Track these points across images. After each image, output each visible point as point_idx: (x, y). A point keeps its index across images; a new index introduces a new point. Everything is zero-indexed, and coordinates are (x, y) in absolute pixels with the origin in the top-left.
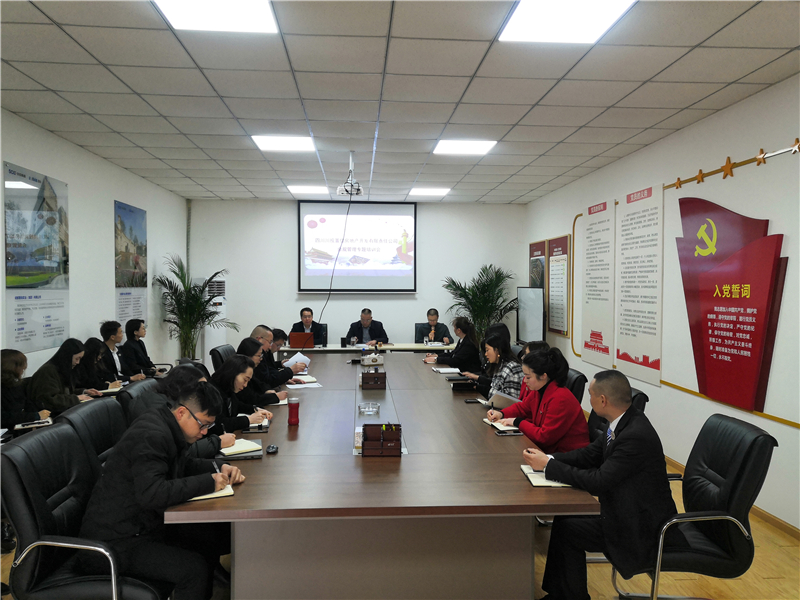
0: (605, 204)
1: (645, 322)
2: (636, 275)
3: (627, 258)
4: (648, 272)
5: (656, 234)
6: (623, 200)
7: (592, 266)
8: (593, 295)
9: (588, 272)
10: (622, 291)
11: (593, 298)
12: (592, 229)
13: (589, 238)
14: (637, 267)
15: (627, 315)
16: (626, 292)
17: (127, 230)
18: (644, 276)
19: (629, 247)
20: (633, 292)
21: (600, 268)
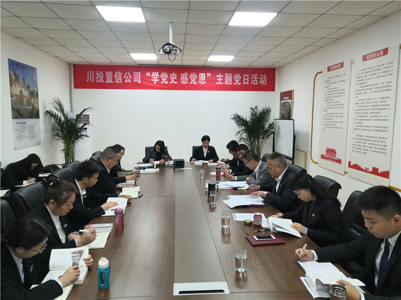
0: (342, 65)
2: (369, 111)
3: (360, 100)
4: (381, 109)
5: (390, 82)
6: (358, 59)
7: (329, 106)
8: (329, 125)
9: (326, 110)
10: (355, 123)
11: (329, 127)
12: (330, 81)
13: (327, 87)
14: (370, 106)
15: (359, 139)
16: (358, 123)
17: (21, 80)
18: (376, 113)
19: (363, 92)
20: (365, 123)
21: (336, 107)
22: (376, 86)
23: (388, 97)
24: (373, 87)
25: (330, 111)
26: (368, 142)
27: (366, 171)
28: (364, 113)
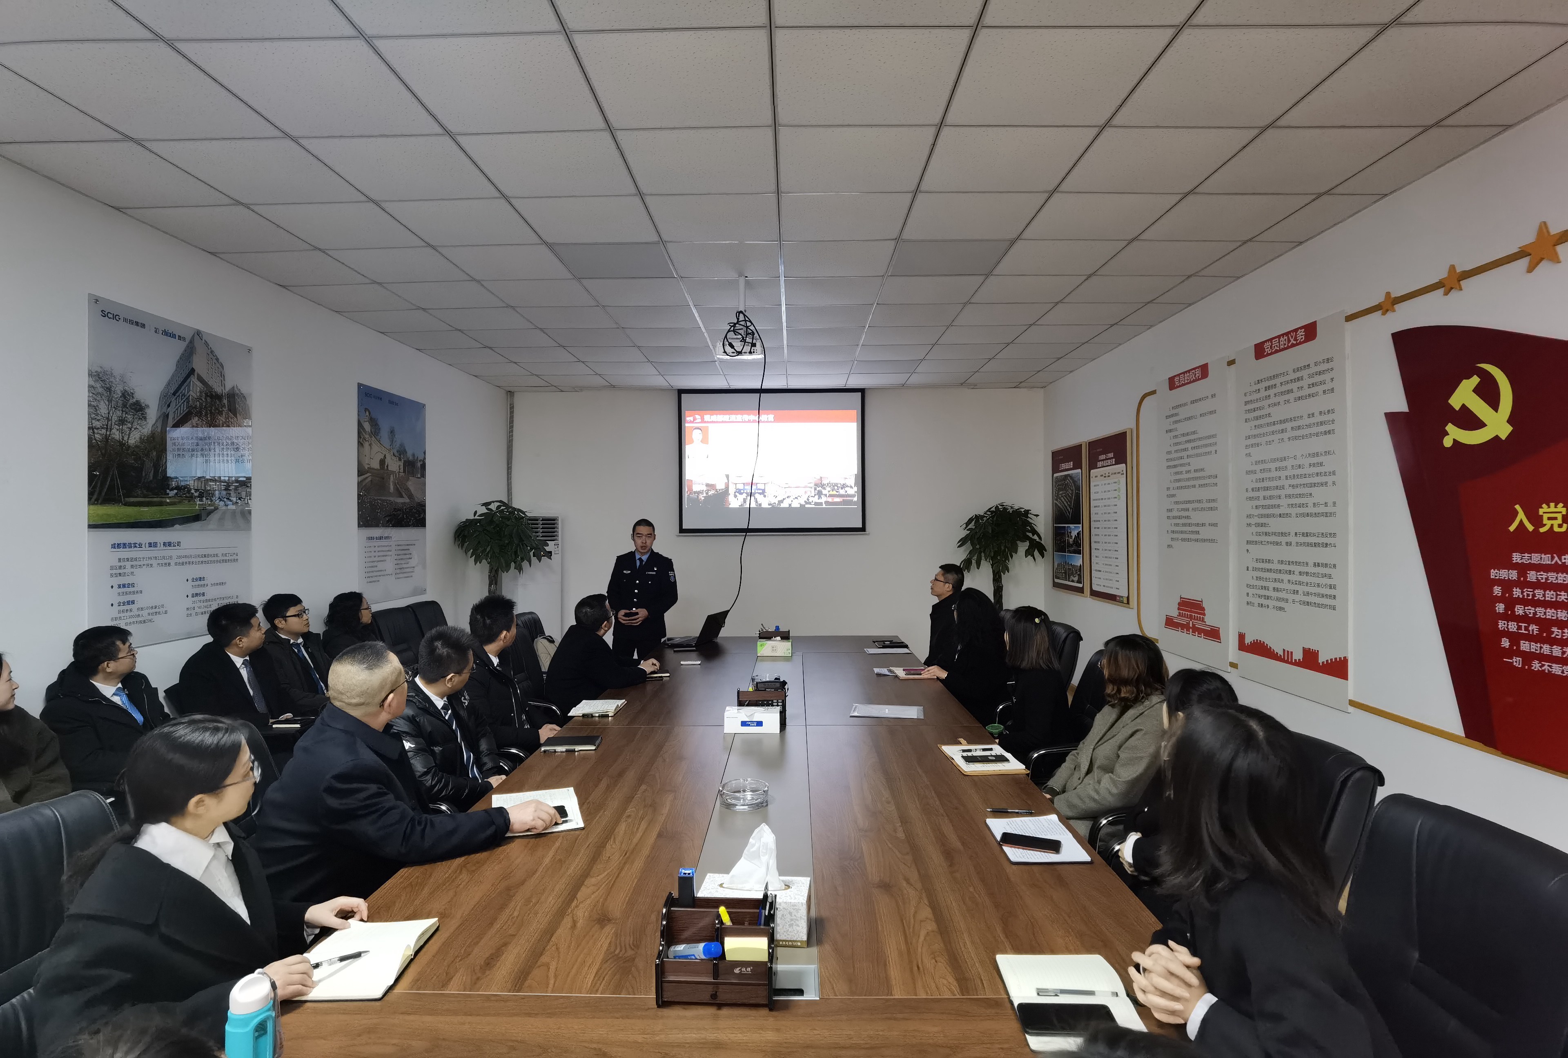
0: (1204, 370)
1: (1307, 584)
2: (1282, 493)
3: (1257, 463)
4: (1314, 485)
6: (1246, 355)
7: (1179, 480)
8: (1182, 532)
9: (1172, 492)
10: (1249, 525)
11: (1183, 540)
12: (1176, 415)
13: (1170, 431)
14: (1283, 477)
15: (1261, 569)
16: (1258, 525)
17: (384, 434)
18: (1300, 496)
19: (1262, 440)
21: (1197, 483)
22: (1295, 424)
23: (1327, 453)
24: (1288, 425)
25: (1182, 495)
26: (1286, 577)
27: (1285, 658)
28: (1271, 497)
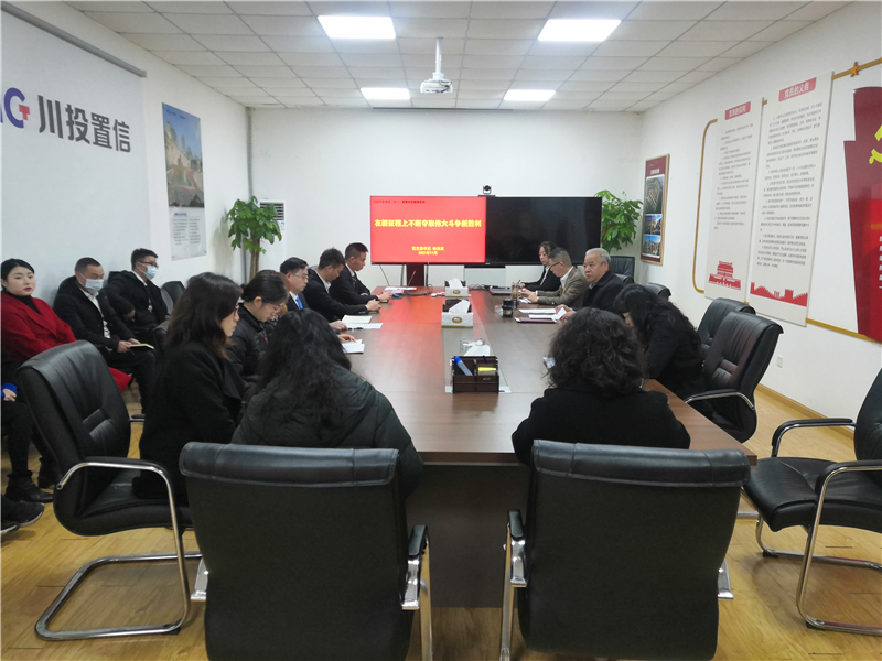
0: (748, 106)
1: (792, 250)
2: (784, 191)
3: (772, 172)
4: (802, 187)
5: (816, 139)
6: (773, 97)
7: (724, 183)
8: (724, 218)
9: (720, 191)
10: (764, 213)
11: (724, 223)
12: (728, 137)
13: (723, 148)
14: (786, 182)
15: (768, 242)
16: (768, 213)
17: (179, 140)
18: (794, 193)
19: (777, 157)
20: (778, 212)
21: (735, 185)
22: (796, 146)
23: (811, 166)
24: (792, 147)
25: (727, 193)
26: (780, 246)
27: (775, 296)
28: (778, 195)
